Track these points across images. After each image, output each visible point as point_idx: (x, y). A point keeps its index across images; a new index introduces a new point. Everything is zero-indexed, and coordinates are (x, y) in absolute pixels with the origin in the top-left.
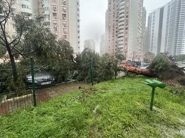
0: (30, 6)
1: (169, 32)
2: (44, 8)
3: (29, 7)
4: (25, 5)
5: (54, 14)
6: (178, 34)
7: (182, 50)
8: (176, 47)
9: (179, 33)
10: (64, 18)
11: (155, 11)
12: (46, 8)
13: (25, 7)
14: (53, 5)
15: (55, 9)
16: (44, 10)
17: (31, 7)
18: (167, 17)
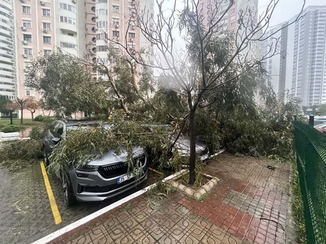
0: (74, 19)
1: (299, 64)
2: (97, 23)
3: (73, 21)
4: (66, 18)
5: (116, 33)
6: (314, 68)
7: (323, 95)
8: (311, 90)
9: (316, 66)
10: (132, 39)
11: (273, 29)
12: (100, 22)
13: (66, 21)
14: (113, 18)
15: (117, 26)
16: (97, 26)
17: (75, 21)
18: (295, 39)
